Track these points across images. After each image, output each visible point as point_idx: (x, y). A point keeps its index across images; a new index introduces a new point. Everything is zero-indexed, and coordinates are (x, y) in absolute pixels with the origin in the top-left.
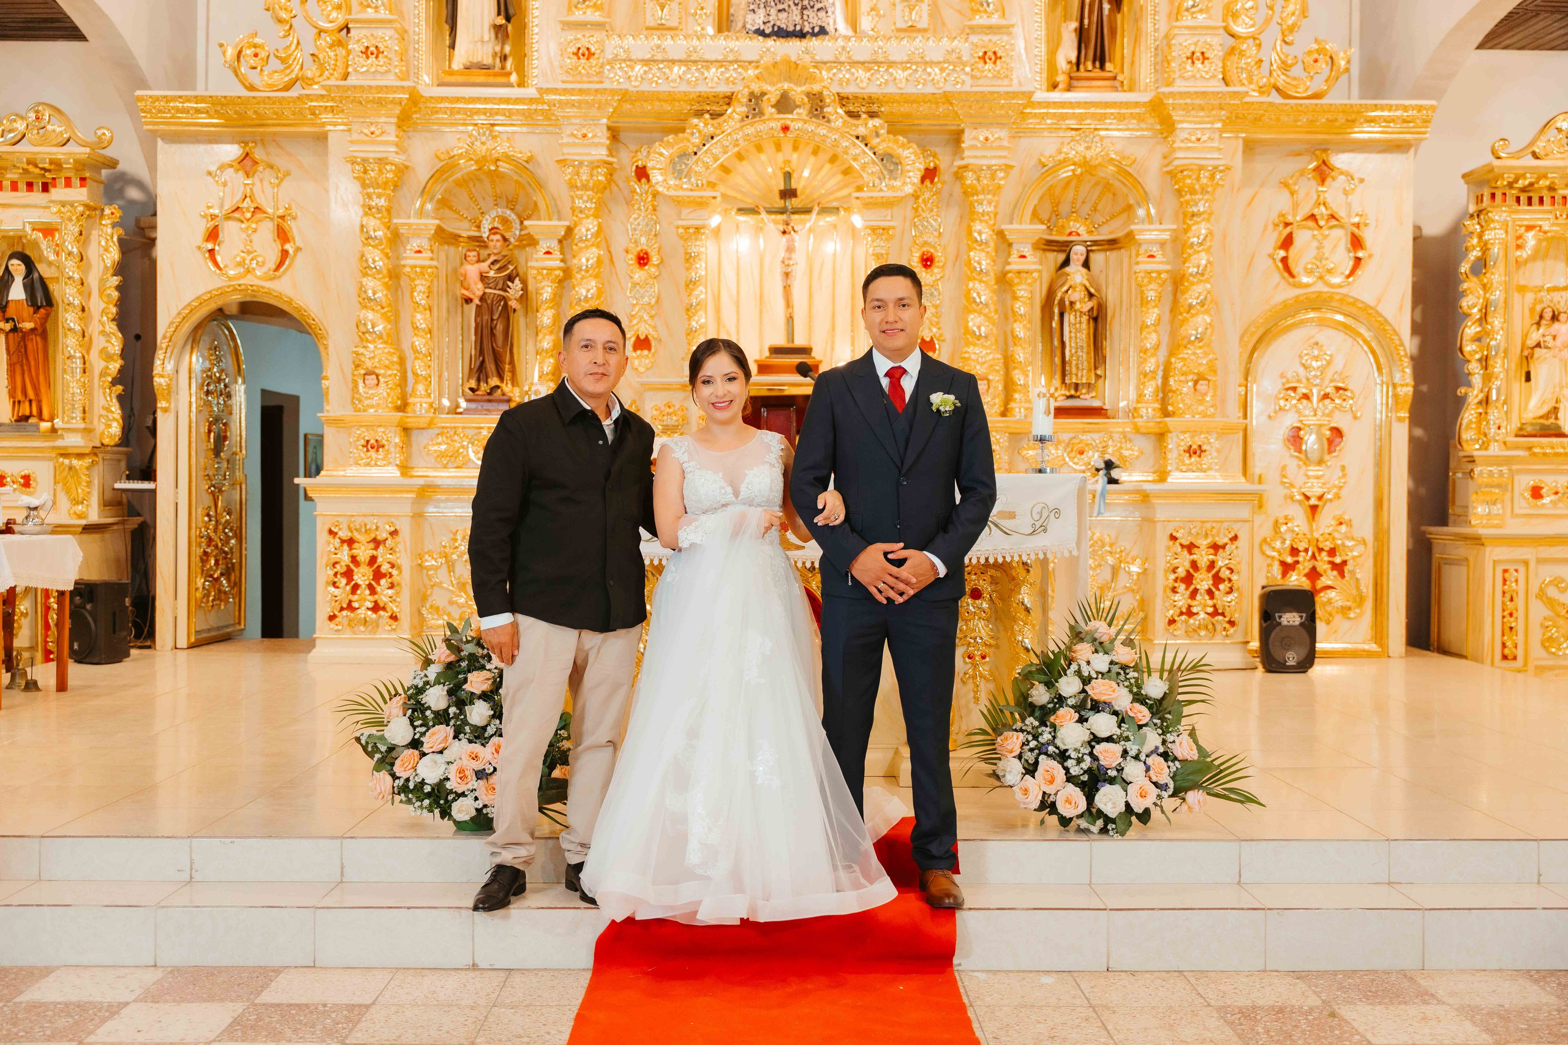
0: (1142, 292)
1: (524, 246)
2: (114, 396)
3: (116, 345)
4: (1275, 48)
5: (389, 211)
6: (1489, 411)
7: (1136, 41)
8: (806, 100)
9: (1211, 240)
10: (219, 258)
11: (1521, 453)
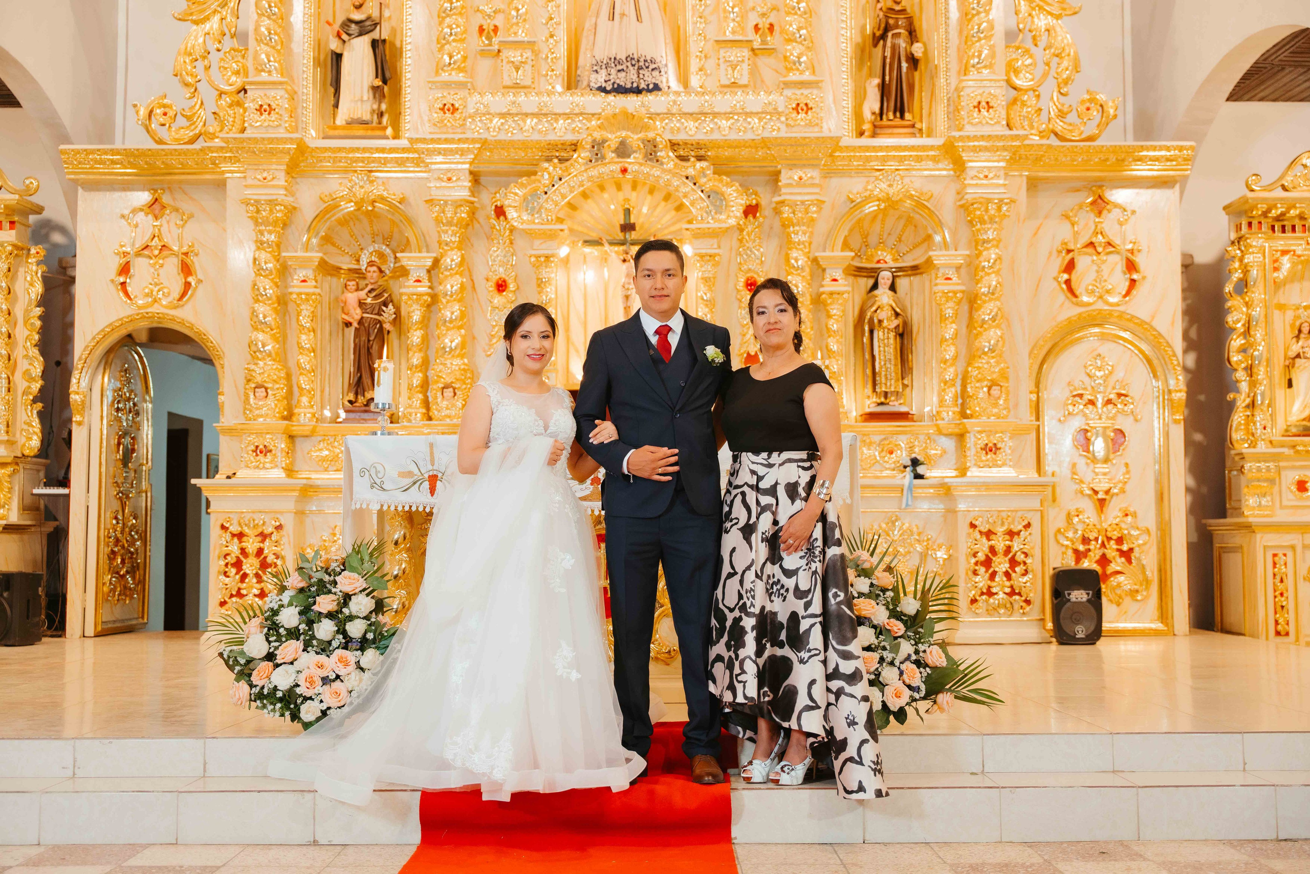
0: (941, 310)
1: (399, 277)
2: (35, 412)
3: (37, 368)
4: (1052, 98)
5: (278, 246)
6: (1255, 413)
7: (932, 95)
8: (642, 146)
9: (1001, 263)
10: (129, 289)
11: (1286, 451)
